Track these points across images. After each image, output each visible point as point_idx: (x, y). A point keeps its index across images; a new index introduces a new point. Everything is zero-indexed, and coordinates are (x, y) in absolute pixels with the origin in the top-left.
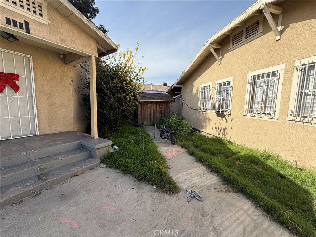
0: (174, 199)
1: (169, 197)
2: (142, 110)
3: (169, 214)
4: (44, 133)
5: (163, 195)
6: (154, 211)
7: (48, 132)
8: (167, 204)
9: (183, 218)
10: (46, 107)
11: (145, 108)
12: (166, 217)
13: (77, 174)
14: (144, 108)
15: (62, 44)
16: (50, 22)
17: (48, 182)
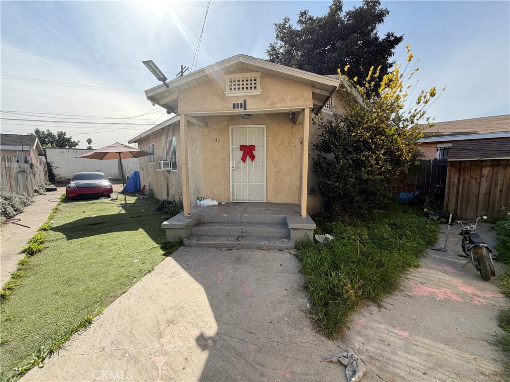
0: (312, 338)
1: (310, 330)
2: (458, 183)
3: (278, 341)
4: (270, 202)
5: (306, 322)
6: (271, 322)
7: (273, 201)
8: (293, 332)
9: (285, 360)
10: (274, 174)
11: (471, 177)
12: (270, 339)
13: (263, 248)
14: (467, 177)
15: (271, 108)
16: (261, 90)
17: (239, 244)
